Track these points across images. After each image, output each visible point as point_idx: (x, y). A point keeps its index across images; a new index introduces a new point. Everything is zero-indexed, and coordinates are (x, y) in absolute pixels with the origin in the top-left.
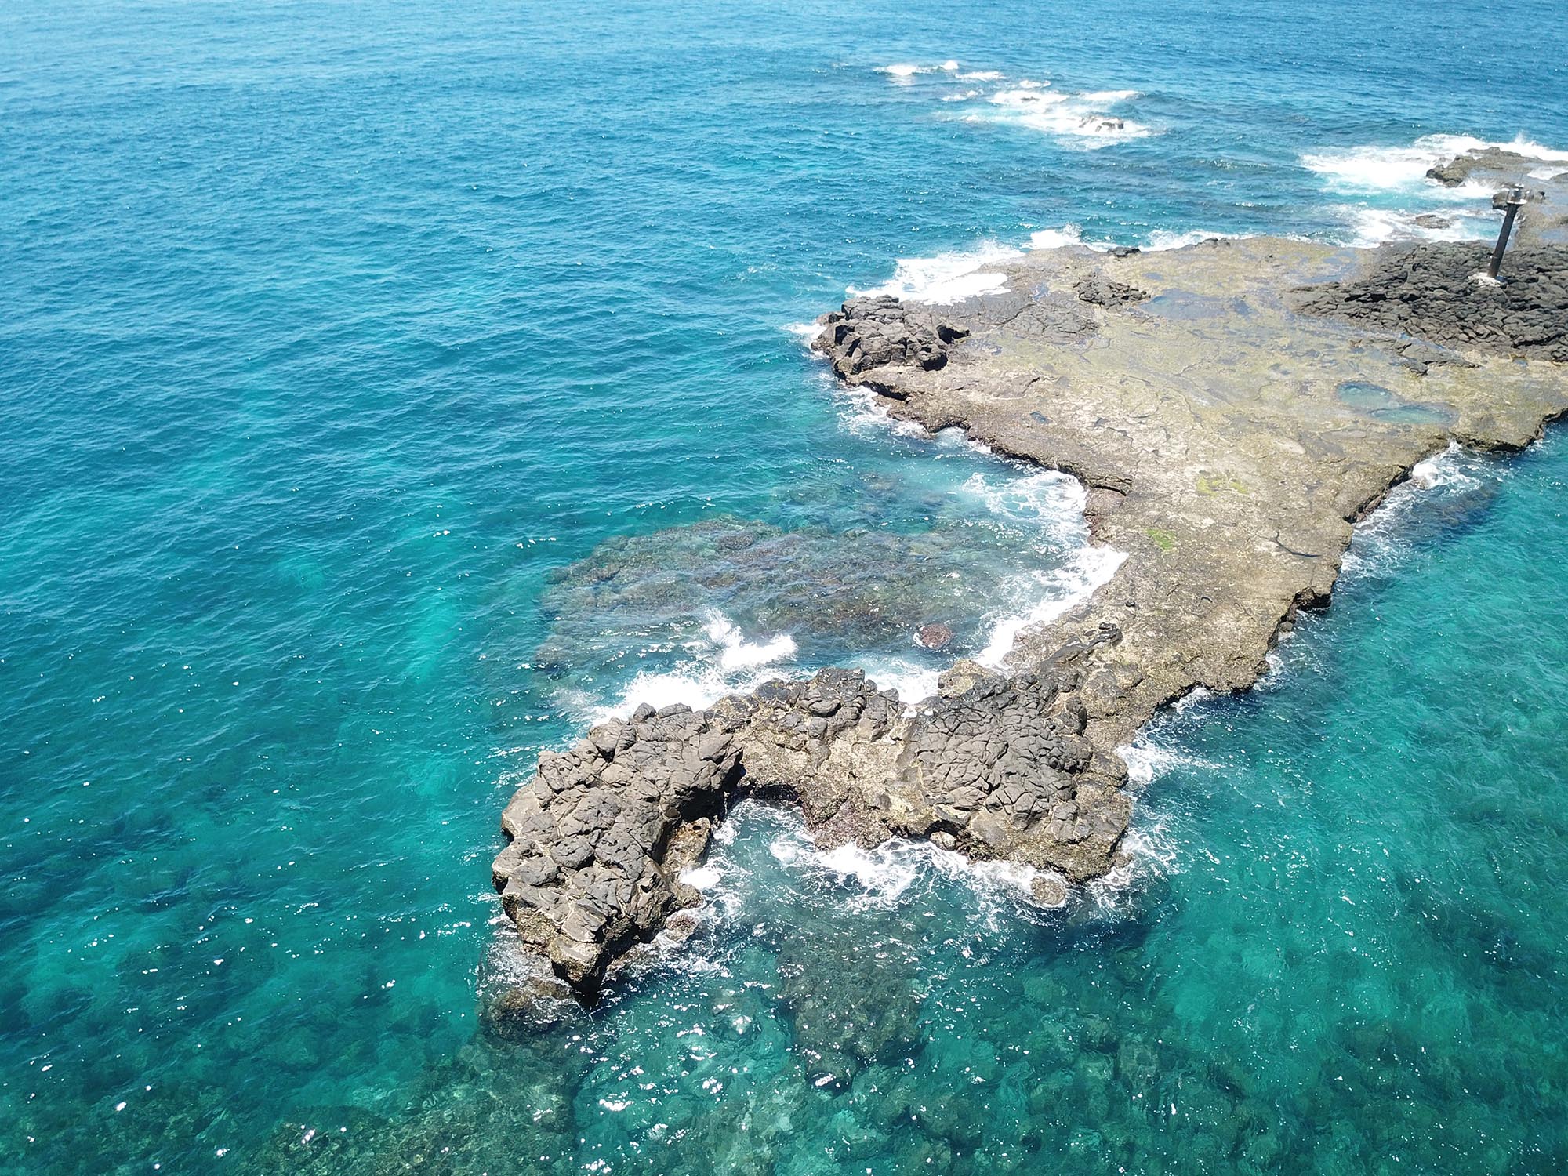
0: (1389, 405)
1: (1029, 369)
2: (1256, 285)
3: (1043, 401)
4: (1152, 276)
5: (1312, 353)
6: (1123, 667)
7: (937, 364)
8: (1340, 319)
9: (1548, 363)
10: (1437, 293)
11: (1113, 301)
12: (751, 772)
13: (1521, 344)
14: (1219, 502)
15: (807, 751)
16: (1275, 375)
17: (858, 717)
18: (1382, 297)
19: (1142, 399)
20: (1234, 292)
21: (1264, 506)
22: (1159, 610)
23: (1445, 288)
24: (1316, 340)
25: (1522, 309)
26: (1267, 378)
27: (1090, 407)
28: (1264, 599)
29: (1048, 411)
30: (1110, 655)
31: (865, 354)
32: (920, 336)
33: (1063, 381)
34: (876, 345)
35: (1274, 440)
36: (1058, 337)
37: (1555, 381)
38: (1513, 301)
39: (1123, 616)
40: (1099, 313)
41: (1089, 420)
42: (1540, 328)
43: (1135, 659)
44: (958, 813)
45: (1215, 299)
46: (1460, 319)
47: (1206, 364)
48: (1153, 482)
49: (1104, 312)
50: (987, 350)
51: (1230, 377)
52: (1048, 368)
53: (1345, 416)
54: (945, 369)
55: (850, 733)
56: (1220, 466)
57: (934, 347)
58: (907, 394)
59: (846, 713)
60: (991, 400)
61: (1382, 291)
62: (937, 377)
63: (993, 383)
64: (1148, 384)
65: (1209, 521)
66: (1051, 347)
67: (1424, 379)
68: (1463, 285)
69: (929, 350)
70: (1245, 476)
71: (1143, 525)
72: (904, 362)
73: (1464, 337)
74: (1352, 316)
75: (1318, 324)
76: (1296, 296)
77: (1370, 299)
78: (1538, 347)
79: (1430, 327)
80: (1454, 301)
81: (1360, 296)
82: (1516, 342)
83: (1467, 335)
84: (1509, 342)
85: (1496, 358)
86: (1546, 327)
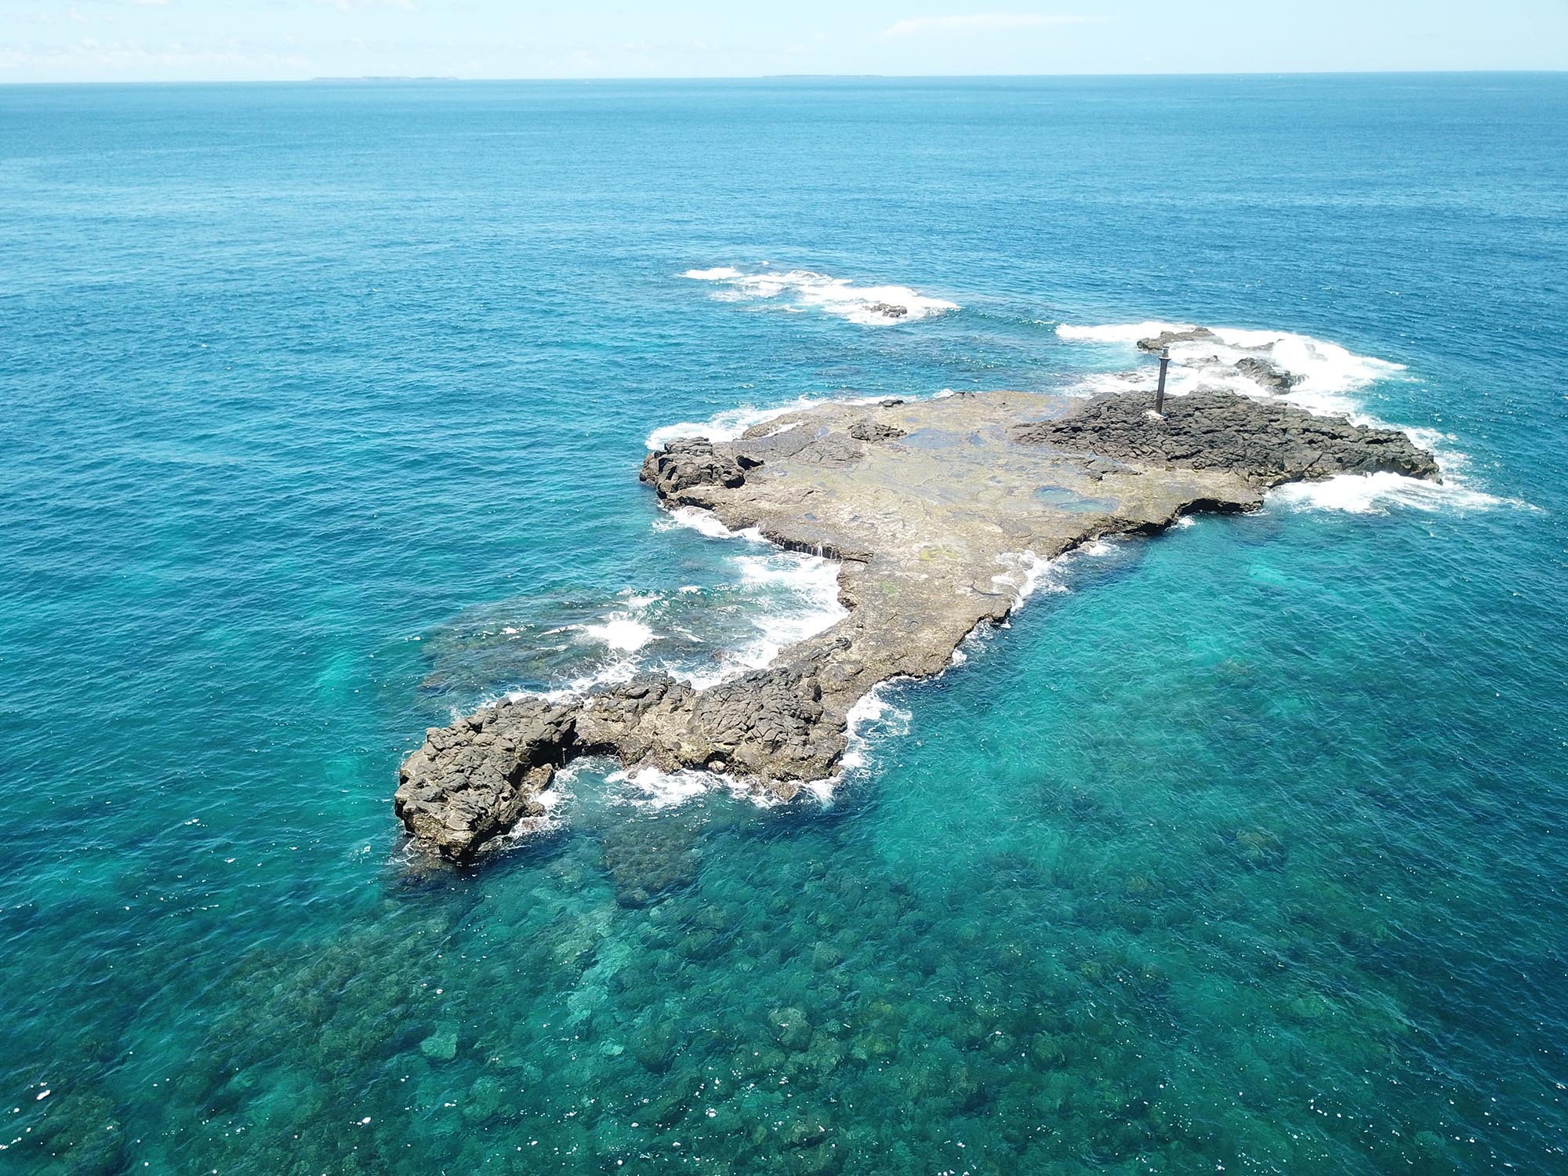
0: (1072, 500)
1: (807, 485)
2: (989, 424)
3: (815, 507)
4: (909, 420)
5: (1022, 468)
6: (849, 662)
7: (737, 483)
8: (1047, 445)
9: (1190, 471)
10: (1118, 426)
11: (877, 437)
12: (582, 735)
13: (1172, 458)
14: (933, 565)
15: (624, 721)
16: (991, 483)
17: (661, 698)
18: (1079, 429)
19: (889, 502)
20: (972, 429)
21: (966, 566)
22: (880, 629)
23: (1125, 422)
24: (1027, 460)
26: (985, 486)
27: (850, 509)
28: (956, 621)
29: (818, 513)
30: (842, 655)
31: (680, 477)
32: (722, 463)
33: (831, 493)
34: (689, 470)
35: (982, 525)
36: (831, 463)
37: (1193, 482)
39: (854, 633)
40: (865, 447)
41: (847, 517)
43: (859, 658)
44: (727, 747)
45: (957, 434)
46: (1132, 442)
47: (941, 478)
48: (888, 554)
49: (870, 445)
50: (776, 474)
51: (959, 486)
52: (822, 484)
53: (1037, 508)
54: (743, 487)
55: (654, 708)
56: (939, 543)
57: (734, 471)
58: (713, 505)
59: (652, 696)
60: (776, 507)
61: (1080, 424)
62: (736, 493)
63: (778, 495)
64: (895, 492)
65: (925, 576)
66: (826, 471)
67: (1100, 483)
68: (1138, 420)
69: (729, 473)
70: (956, 548)
71: (877, 580)
72: (711, 483)
73: (1133, 454)
74: (1055, 442)
75: (1031, 448)
76: (1017, 430)
77: (1071, 431)
78: (1184, 460)
79: (1110, 448)
80: (1130, 430)
81: (1063, 429)
82: (1169, 457)
83: (1136, 453)
84: (1165, 457)
85: (1154, 468)
86: (1190, 446)
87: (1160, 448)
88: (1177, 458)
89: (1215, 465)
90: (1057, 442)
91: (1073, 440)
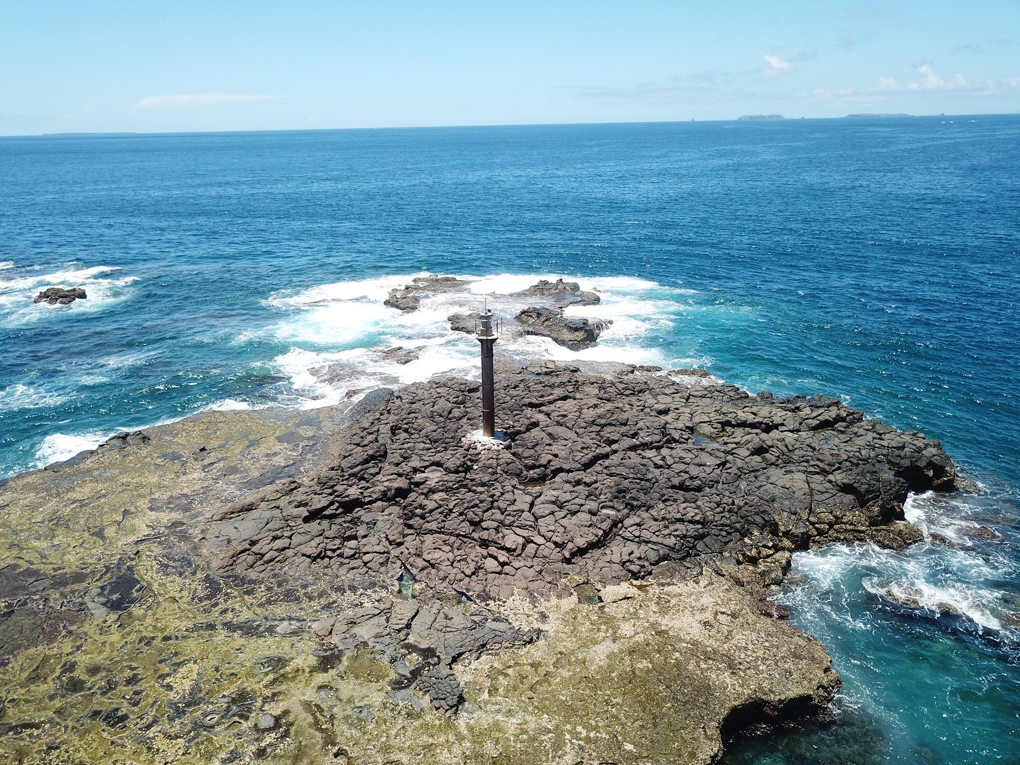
2: (165, 518)
18: (357, 502)
25: (545, 481)
38: (528, 469)
42: (584, 517)
68: (460, 455)
77: (340, 510)
78: (597, 553)
79: (437, 555)
80: (457, 488)
81: (325, 508)
82: (567, 555)
83: (496, 558)
84: (556, 555)
85: (554, 600)
86: (593, 513)
87: (534, 527)
88: (582, 552)
89: (665, 558)
90: (318, 556)
91: (353, 543)
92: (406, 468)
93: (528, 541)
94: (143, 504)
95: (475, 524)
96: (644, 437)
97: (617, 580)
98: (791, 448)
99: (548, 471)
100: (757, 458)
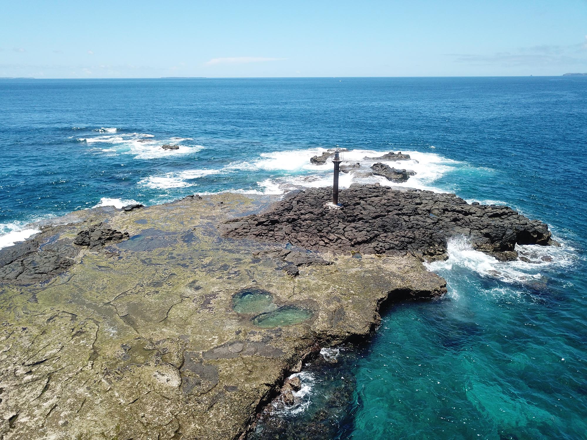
2: (206, 221)
4: (140, 222)
8: (250, 238)
9: (373, 256)
10: (307, 216)
11: (98, 243)
13: (355, 244)
16: (188, 292)
18: (277, 222)
20: (189, 227)
23: (311, 213)
24: (230, 256)
25: (354, 221)
26: (182, 295)
35: (155, 374)
36: (28, 279)
37: (379, 268)
38: (348, 217)
40: (81, 254)
42: (364, 232)
45: (174, 233)
49: (86, 252)
51: (152, 300)
53: (232, 328)
61: (276, 218)
66: (14, 289)
67: (297, 279)
68: (321, 210)
73: (322, 243)
74: (257, 236)
76: (227, 226)
77: (270, 223)
78: (366, 245)
79: (302, 238)
80: (316, 220)
81: (264, 222)
82: (353, 243)
83: (324, 241)
84: (349, 243)
85: (342, 255)
86: (368, 231)
87: (343, 235)
88: (359, 243)
89: (393, 248)
90: (259, 235)
91: (272, 232)
92: (298, 212)
93: (340, 238)
94: (199, 217)
95: (320, 231)
96: (404, 211)
97: (371, 253)
98: (471, 221)
99: (356, 218)
100: (453, 223)
